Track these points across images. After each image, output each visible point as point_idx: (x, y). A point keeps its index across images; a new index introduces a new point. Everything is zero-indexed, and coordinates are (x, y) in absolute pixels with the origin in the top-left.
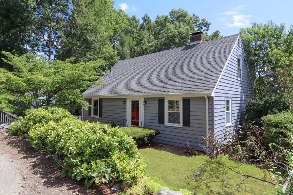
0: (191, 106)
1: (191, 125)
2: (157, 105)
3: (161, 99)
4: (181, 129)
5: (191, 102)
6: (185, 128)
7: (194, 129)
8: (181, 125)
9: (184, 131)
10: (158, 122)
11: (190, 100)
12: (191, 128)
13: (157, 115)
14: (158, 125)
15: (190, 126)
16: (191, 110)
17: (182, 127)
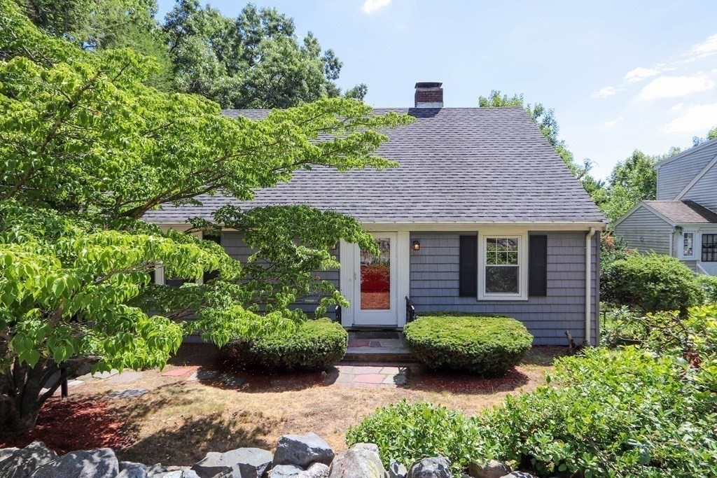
0: (549, 251)
1: (549, 292)
2: (456, 251)
3: (465, 234)
4: (525, 303)
5: (550, 243)
6: (535, 300)
7: (556, 300)
8: (522, 294)
9: (531, 309)
10: (457, 294)
11: (548, 237)
12: (548, 300)
13: (457, 277)
14: (458, 301)
15: (548, 294)
16: (550, 259)
17: (527, 299)
